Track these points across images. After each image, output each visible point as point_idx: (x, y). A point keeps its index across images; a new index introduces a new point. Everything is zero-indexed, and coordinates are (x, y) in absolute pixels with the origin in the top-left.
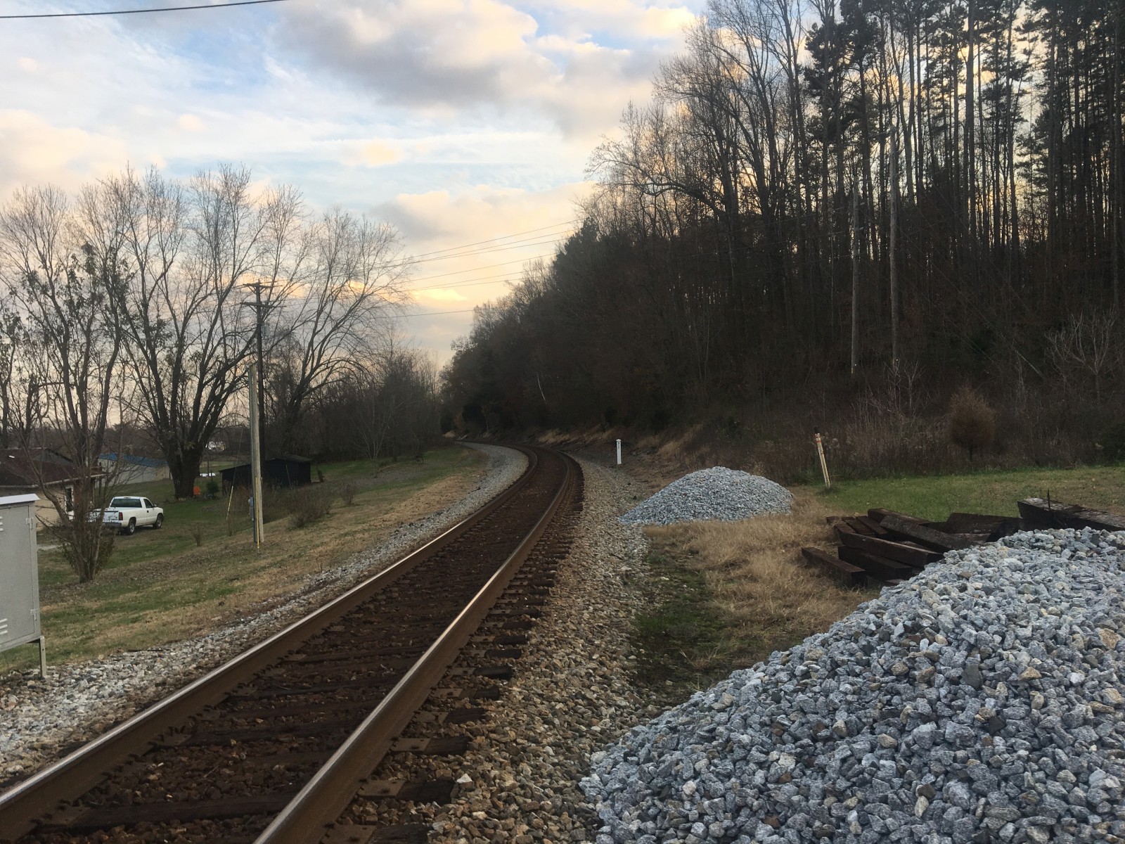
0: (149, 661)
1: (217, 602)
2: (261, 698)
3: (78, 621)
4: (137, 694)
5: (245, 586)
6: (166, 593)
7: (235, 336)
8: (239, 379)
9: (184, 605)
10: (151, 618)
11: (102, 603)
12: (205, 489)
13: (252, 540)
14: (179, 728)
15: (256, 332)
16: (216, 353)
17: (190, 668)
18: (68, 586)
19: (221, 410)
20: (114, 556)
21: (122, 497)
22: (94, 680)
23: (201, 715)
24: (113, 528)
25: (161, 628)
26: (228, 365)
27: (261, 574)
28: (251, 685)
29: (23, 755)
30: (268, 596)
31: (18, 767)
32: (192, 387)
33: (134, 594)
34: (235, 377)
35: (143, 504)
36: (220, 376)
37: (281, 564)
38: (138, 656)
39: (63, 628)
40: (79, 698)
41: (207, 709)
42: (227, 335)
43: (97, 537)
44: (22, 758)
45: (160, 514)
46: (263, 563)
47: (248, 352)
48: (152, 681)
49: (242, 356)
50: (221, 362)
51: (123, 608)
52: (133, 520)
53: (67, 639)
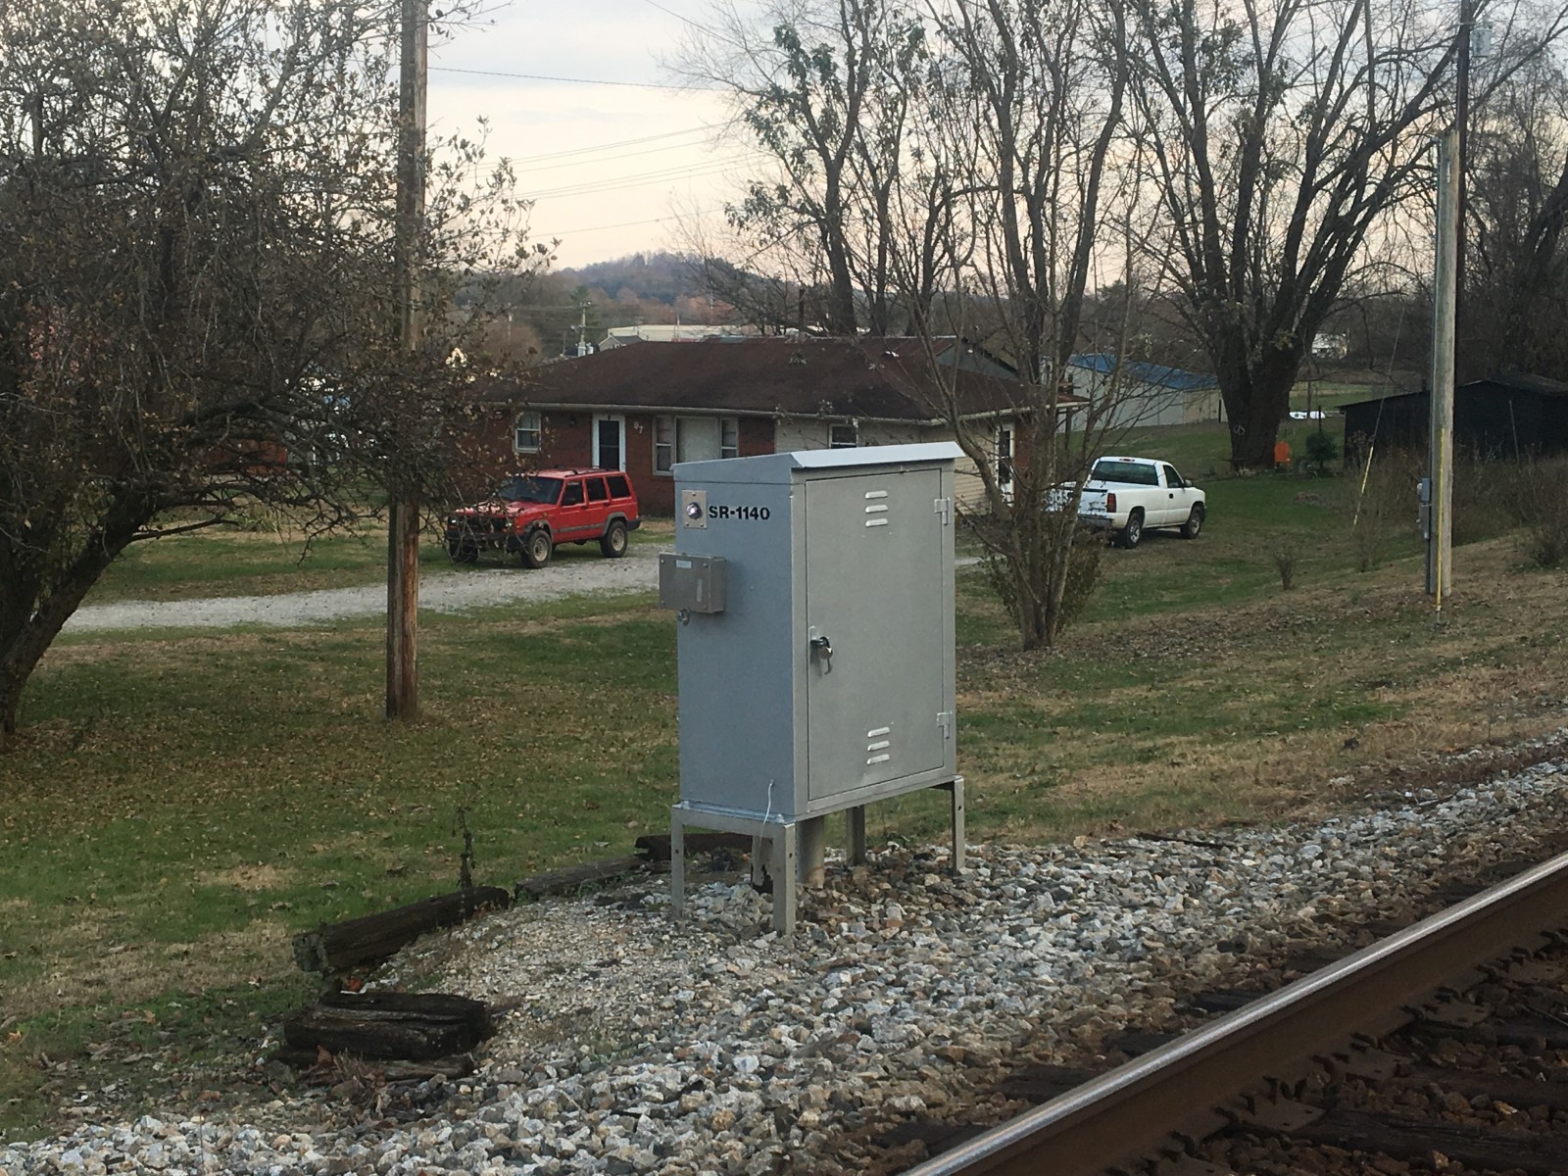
0: (1193, 872)
1: (1339, 737)
2: (1502, 1042)
3: (1021, 739)
4: (1175, 962)
5: (1406, 705)
6: (1215, 697)
7: (1396, 61)
8: (1402, 174)
9: (1258, 734)
10: (1183, 756)
11: (1071, 702)
12: (1302, 450)
13: (1419, 588)
14: (1292, 1086)
15: (1452, 50)
16: (1348, 109)
17: (1301, 913)
18: (1000, 654)
19: (1350, 254)
20: (1097, 596)
21: (1116, 459)
22: (1069, 897)
23: (1345, 1058)
24: (1097, 529)
25: (1208, 785)
26: (1375, 137)
27: (1450, 677)
28: (1471, 997)
29: (925, 1070)
30: (1470, 740)
31: (916, 1102)
32: (1282, 195)
33: (1141, 691)
34: (1391, 169)
35: (1162, 479)
36: (1354, 167)
37: (1498, 657)
38: (1166, 853)
39: (991, 751)
40: (1036, 937)
41: (1360, 1043)
42: (1378, 61)
43: (1065, 548)
44: (923, 1078)
45: (1197, 504)
46: (1450, 649)
47: (1429, 101)
48: (1208, 931)
49: (1412, 112)
50: (1358, 130)
51: (1116, 720)
52: (1138, 512)
53: (999, 779)
